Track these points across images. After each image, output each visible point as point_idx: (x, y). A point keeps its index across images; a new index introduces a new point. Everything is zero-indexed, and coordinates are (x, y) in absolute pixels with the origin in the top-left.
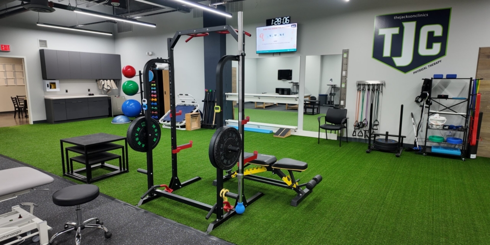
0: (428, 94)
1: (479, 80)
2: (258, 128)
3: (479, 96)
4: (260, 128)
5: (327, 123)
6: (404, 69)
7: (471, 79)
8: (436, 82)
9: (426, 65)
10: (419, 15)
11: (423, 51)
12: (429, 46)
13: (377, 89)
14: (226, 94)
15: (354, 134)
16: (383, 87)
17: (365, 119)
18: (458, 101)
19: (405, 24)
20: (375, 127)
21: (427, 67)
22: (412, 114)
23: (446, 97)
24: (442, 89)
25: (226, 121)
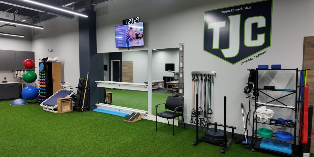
0: (253, 85)
1: (306, 70)
2: (119, 112)
3: (307, 89)
4: (120, 112)
5: (168, 110)
6: (233, 60)
7: (297, 69)
8: (262, 73)
9: (252, 56)
10: (242, 9)
11: (249, 42)
12: (254, 37)
13: (208, 78)
14: (96, 81)
15: (192, 122)
16: (214, 78)
17: (200, 107)
18: (286, 93)
19: (231, 18)
20: (209, 116)
21: (254, 58)
22: (242, 104)
23: (272, 88)
24: (269, 80)
25: (96, 104)
